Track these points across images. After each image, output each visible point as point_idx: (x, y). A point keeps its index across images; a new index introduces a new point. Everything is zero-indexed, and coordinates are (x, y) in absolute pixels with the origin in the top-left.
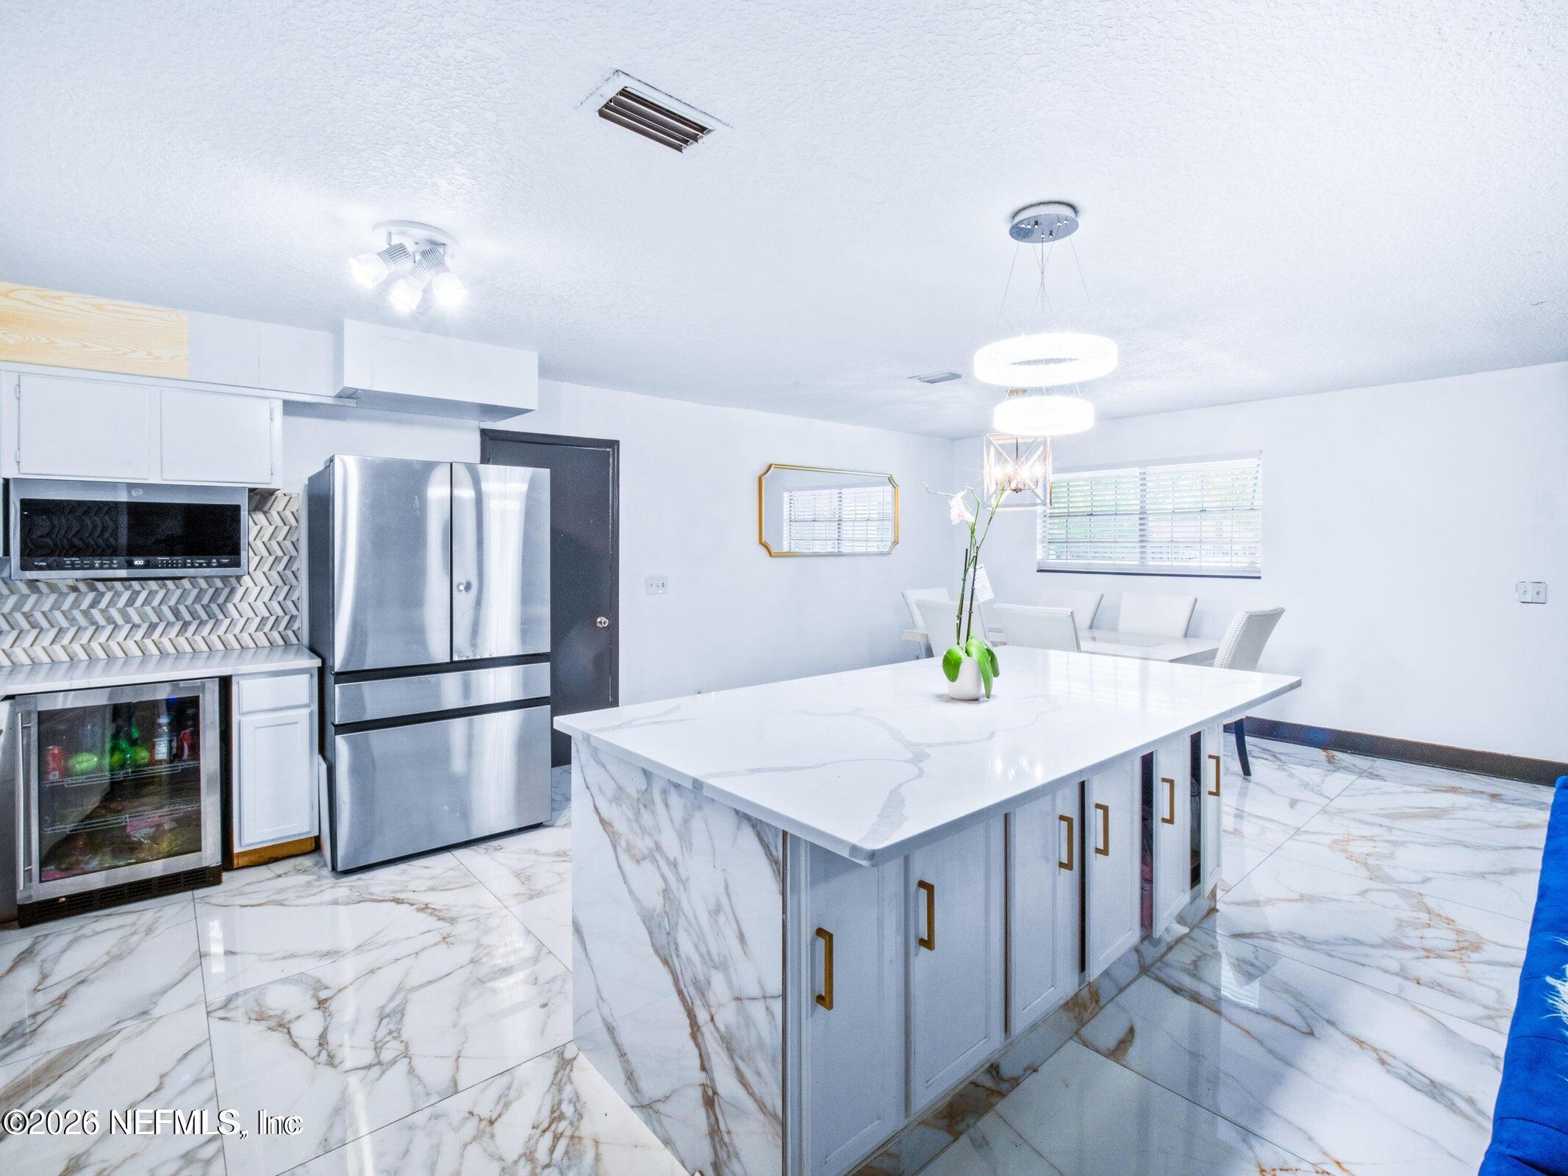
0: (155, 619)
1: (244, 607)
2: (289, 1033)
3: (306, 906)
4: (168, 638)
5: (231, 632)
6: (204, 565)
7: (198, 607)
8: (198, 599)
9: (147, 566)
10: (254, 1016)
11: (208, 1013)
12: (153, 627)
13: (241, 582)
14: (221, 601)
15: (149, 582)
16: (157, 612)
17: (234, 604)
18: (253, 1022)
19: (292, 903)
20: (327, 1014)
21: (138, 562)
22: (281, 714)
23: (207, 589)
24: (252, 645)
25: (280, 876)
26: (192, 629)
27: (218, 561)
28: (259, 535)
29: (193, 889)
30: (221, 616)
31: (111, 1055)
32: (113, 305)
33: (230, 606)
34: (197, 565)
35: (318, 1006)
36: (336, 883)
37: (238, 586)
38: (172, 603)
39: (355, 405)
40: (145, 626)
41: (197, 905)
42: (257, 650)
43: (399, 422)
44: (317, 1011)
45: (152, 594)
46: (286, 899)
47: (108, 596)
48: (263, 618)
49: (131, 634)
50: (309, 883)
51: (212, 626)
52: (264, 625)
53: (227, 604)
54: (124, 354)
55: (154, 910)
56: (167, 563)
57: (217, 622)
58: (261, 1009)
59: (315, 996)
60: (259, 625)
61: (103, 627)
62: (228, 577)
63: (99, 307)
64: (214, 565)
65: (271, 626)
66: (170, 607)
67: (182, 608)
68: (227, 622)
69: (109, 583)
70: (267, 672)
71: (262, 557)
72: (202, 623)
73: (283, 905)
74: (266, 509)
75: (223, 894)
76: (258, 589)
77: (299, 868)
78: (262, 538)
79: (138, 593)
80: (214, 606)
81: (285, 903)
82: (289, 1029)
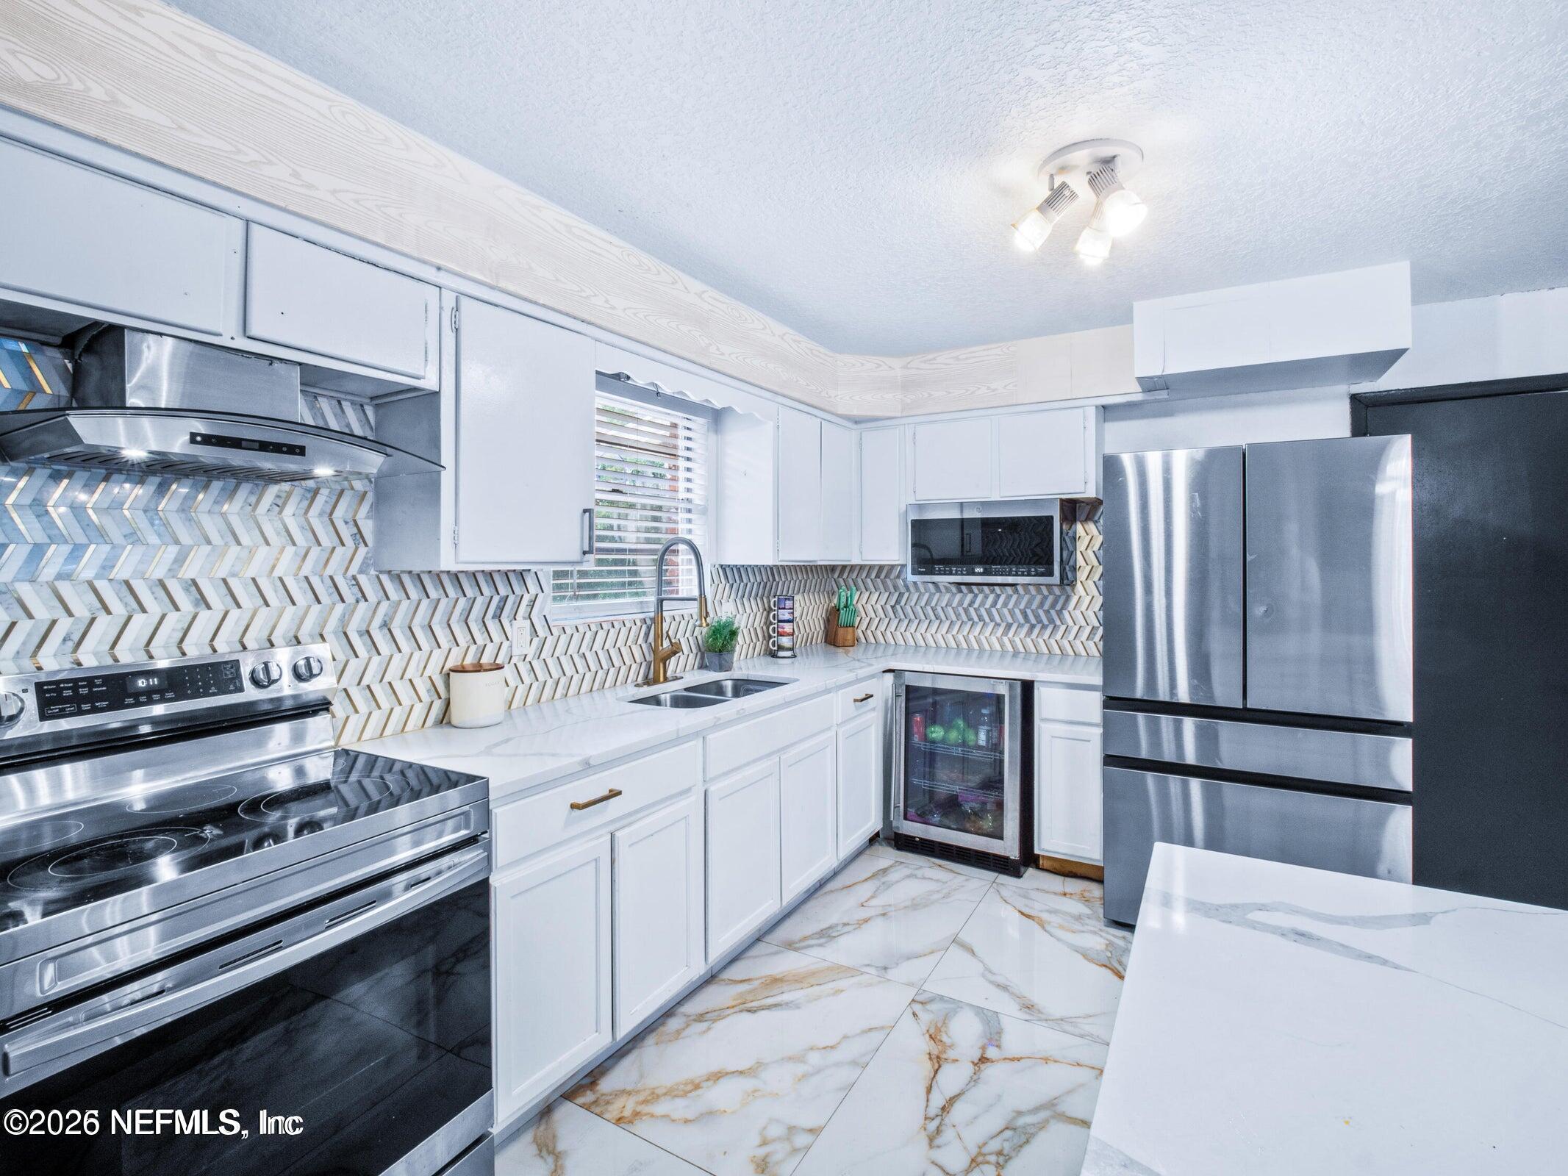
0: (1010, 621)
1: (1077, 614)
2: (936, 1072)
3: (1058, 939)
4: (1019, 637)
5: (1067, 638)
6: (1026, 573)
7: (1041, 612)
8: (1041, 605)
9: (985, 573)
10: (932, 1031)
11: (913, 1000)
12: (1009, 626)
13: (1075, 591)
14: (1058, 607)
15: (1006, 587)
16: (1012, 613)
17: (1069, 612)
18: (927, 1036)
19: (1052, 930)
20: (975, 1077)
21: (979, 570)
22: (1075, 728)
23: (1048, 596)
24: (1084, 653)
25: (1065, 894)
26: (1036, 631)
27: (1036, 571)
28: (1091, 545)
29: (1000, 873)
30: (1058, 622)
31: (842, 991)
32: (965, 354)
33: (1065, 613)
34: (1020, 573)
35: (976, 1061)
36: (1101, 930)
37: (1073, 594)
38: (1022, 606)
39: (1166, 397)
40: (1003, 625)
41: (991, 890)
42: (1088, 659)
43: (1236, 406)
44: (971, 1065)
45: (1009, 597)
46: (1049, 923)
47: (980, 597)
48: (1093, 627)
49: (994, 630)
50: (1079, 918)
51: (1051, 630)
52: (1095, 634)
53: (1064, 611)
54: (973, 393)
55: (964, 878)
56: (999, 571)
57: (1055, 628)
58: (942, 1026)
59: (984, 1048)
60: (1089, 635)
61: (977, 623)
62: (1052, 585)
63: (957, 358)
64: (1033, 573)
65: (1074, 635)
66: (1020, 610)
67: (1029, 612)
68: (1063, 628)
69: (980, 587)
70: (1062, 683)
71: (1093, 567)
72: (1044, 627)
73: (1043, 928)
74: (1096, 518)
75: (1014, 889)
76: (1090, 598)
77: (1086, 894)
78: (1092, 547)
79: (998, 596)
80: (1053, 612)
81: (1048, 928)
82: (940, 1066)
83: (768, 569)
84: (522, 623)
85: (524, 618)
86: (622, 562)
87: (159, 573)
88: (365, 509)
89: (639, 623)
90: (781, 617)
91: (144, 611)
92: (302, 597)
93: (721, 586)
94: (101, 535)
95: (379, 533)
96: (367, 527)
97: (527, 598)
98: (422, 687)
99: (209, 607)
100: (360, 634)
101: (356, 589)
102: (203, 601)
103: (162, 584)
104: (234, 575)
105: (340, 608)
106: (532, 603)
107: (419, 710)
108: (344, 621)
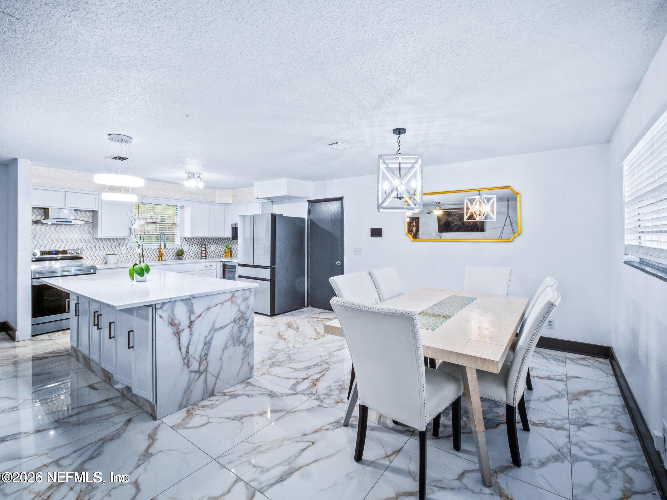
83: (202, 239)
84: (124, 248)
85: (125, 247)
86: (151, 237)
87: (57, 238)
88: (91, 228)
89: (156, 249)
90: (202, 249)
91: (54, 243)
92: (79, 242)
93: (184, 242)
94: (49, 233)
95: (93, 232)
96: (91, 231)
97: (125, 243)
98: (102, 257)
99: (64, 243)
100: (90, 248)
101: (89, 241)
102: (63, 242)
103: (57, 239)
104: (68, 238)
105: (86, 243)
106: (127, 244)
107: (101, 261)
108: (87, 245)
